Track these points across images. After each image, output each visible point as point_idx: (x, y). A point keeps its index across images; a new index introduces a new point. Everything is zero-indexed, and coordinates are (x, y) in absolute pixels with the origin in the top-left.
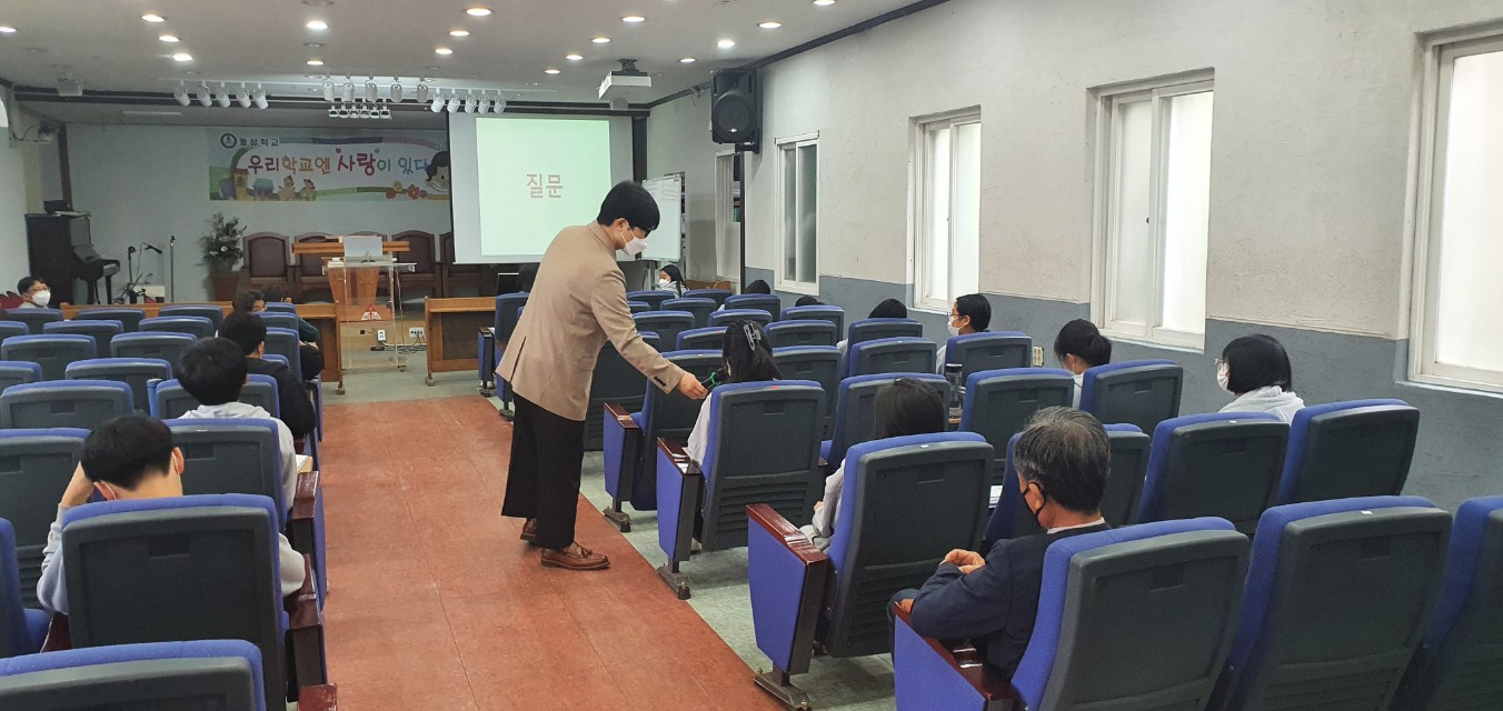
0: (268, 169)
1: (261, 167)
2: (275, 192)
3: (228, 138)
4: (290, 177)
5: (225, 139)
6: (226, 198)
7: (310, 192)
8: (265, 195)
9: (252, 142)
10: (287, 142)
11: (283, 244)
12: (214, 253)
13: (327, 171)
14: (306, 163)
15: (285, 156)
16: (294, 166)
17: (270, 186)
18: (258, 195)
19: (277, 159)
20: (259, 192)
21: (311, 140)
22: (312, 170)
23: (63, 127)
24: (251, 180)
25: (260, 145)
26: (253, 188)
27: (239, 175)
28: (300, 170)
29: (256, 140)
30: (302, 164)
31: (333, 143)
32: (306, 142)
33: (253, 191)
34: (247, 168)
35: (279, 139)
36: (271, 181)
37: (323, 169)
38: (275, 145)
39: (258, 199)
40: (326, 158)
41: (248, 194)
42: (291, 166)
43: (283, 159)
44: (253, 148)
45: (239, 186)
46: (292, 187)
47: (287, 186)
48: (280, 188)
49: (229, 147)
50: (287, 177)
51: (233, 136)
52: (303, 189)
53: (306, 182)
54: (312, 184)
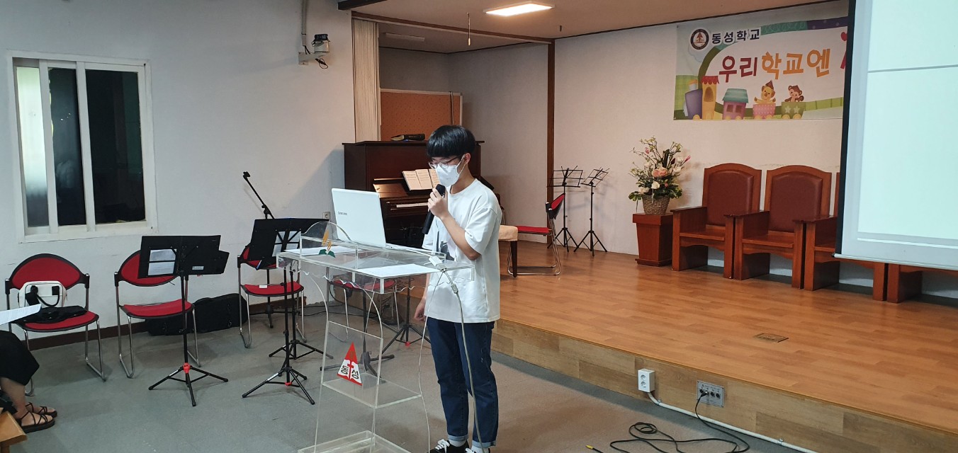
0: (743, 75)
1: (735, 72)
2: (748, 106)
3: (700, 36)
4: (770, 85)
5: (695, 38)
6: (690, 117)
7: (796, 105)
8: (737, 111)
9: (727, 37)
10: (770, 32)
11: (752, 180)
12: (642, 190)
13: (825, 70)
14: (794, 61)
15: (767, 54)
16: (776, 67)
17: (744, 97)
18: (728, 110)
19: (756, 59)
20: (730, 108)
21: (805, 25)
22: (802, 71)
23: (551, 45)
24: (721, 92)
25: (737, 40)
26: (722, 103)
27: (708, 85)
28: (785, 72)
29: (732, 34)
30: (788, 62)
31: (838, 24)
32: (798, 29)
33: (723, 106)
34: (717, 74)
35: (760, 29)
36: (746, 91)
37: (818, 68)
38: (756, 38)
39: (728, 117)
40: (824, 51)
41: (715, 110)
42: (773, 68)
43: (763, 57)
44: (727, 46)
45: (706, 100)
46: (772, 99)
47: (766, 98)
48: (756, 100)
49: (700, 48)
50: (767, 85)
51: (705, 32)
52: (786, 101)
53: (792, 90)
54: (800, 92)
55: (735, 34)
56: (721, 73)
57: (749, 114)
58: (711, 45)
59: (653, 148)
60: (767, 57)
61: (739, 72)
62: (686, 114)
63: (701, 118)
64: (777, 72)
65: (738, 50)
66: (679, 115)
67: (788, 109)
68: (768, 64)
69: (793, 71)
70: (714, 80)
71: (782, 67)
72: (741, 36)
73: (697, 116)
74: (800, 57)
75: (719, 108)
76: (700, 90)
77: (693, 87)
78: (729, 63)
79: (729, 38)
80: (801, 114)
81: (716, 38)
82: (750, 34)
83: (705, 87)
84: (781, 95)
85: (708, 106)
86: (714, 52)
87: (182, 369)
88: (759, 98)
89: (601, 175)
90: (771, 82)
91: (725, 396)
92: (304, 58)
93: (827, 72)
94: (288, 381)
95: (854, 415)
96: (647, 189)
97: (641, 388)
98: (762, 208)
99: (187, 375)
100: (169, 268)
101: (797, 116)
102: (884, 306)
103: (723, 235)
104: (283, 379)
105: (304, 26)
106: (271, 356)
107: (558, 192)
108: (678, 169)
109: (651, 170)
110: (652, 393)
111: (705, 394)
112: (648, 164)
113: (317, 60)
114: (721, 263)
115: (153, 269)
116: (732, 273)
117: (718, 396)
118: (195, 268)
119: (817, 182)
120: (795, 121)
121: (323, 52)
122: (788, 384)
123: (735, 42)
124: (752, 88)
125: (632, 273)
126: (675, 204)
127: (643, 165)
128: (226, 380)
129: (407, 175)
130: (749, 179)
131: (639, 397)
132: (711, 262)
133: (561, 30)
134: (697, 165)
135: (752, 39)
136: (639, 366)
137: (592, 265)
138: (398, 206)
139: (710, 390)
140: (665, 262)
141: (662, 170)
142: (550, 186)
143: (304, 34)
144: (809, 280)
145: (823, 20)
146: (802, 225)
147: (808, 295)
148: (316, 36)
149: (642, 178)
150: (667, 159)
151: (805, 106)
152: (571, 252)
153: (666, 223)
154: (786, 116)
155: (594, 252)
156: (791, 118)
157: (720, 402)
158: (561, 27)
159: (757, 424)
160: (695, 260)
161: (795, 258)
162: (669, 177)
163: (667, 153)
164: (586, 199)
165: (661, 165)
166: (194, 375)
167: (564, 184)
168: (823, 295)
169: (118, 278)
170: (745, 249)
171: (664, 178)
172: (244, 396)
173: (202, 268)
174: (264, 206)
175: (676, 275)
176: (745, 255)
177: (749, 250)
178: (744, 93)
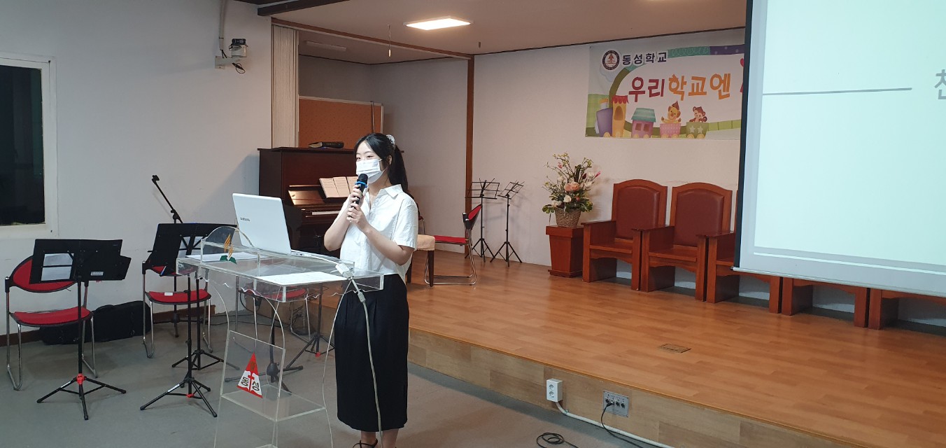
0: (651, 95)
1: (644, 92)
2: (656, 125)
3: (611, 58)
4: (676, 105)
5: (607, 59)
6: (601, 135)
7: (700, 125)
8: (644, 130)
9: (637, 59)
10: (676, 56)
11: (659, 195)
12: (555, 203)
13: (725, 93)
14: (698, 84)
15: (674, 76)
16: (682, 89)
17: (652, 117)
18: (636, 129)
19: (663, 80)
20: (638, 127)
21: (709, 50)
22: (705, 93)
23: (471, 59)
24: (630, 110)
25: (646, 62)
26: (631, 122)
27: (618, 104)
28: (690, 94)
29: (641, 56)
30: (693, 85)
31: (737, 51)
32: (702, 53)
33: (632, 125)
34: (627, 94)
35: (667, 52)
36: (653, 110)
37: (720, 91)
38: (663, 61)
39: (636, 136)
40: (725, 75)
41: (625, 128)
42: (679, 89)
43: (670, 79)
44: (636, 67)
45: (616, 119)
46: (678, 119)
47: (672, 118)
48: (663, 119)
49: (611, 69)
50: (673, 105)
51: (616, 53)
52: (691, 121)
53: (696, 111)
54: (703, 113)
55: (644, 56)
56: (631, 93)
57: (656, 133)
58: (621, 66)
59: (565, 162)
60: (674, 79)
61: (647, 92)
62: (597, 132)
63: (611, 135)
64: (682, 93)
65: (647, 71)
66: (590, 132)
67: (692, 129)
68: (674, 85)
69: (698, 93)
70: (624, 99)
71: (687, 89)
72: (650, 58)
73: (607, 134)
74: (703, 80)
75: (628, 127)
76: (611, 108)
77: (604, 106)
78: (638, 84)
79: (639, 59)
80: (705, 135)
81: (627, 59)
82: (657, 56)
83: (615, 106)
84: (687, 116)
85: (617, 124)
86: (624, 73)
87: (75, 380)
88: (666, 117)
89: (517, 188)
90: (677, 103)
91: (630, 405)
92: (221, 61)
93: (728, 96)
94: (190, 393)
95: (751, 424)
96: (560, 202)
97: (549, 398)
98: (668, 223)
99: (81, 386)
100: (65, 273)
101: (700, 136)
102: (780, 318)
103: (630, 248)
104: (185, 390)
105: (221, 30)
106: (174, 366)
107: (476, 202)
108: (589, 184)
109: (563, 184)
110: (560, 402)
111: (611, 404)
112: (560, 178)
113: (233, 64)
114: (628, 276)
115: (47, 274)
116: (639, 284)
117: (623, 405)
118: (93, 274)
119: (719, 199)
120: (699, 140)
121: (240, 56)
122: (689, 393)
123: (644, 64)
124: (659, 108)
125: (544, 285)
126: (586, 217)
127: (556, 179)
128: (124, 392)
129: (325, 183)
130: (655, 195)
131: (548, 407)
132: (619, 275)
133: (480, 46)
134: (607, 181)
135: (660, 61)
136: (548, 375)
137: (507, 274)
138: (314, 213)
139: (615, 400)
140: (576, 273)
141: (573, 184)
142: (469, 197)
143: (221, 38)
144: (711, 292)
145: (724, 46)
146: (705, 240)
147: (710, 307)
148: (233, 40)
149: (555, 192)
150: (578, 174)
151: (708, 127)
152: (488, 262)
153: (577, 235)
154: (690, 136)
155: (509, 262)
156: (695, 137)
157: (625, 411)
158: (480, 43)
159: (660, 434)
160: (604, 272)
161: (698, 271)
162: (580, 191)
163: (579, 168)
164: (503, 210)
165: (573, 179)
166: (88, 386)
167: (482, 196)
168: (724, 307)
169: (9, 283)
170: (651, 262)
171: (575, 192)
172: (143, 409)
173: (102, 273)
174: (173, 211)
175: (586, 286)
176: (651, 268)
177: (655, 263)
178: (652, 112)
